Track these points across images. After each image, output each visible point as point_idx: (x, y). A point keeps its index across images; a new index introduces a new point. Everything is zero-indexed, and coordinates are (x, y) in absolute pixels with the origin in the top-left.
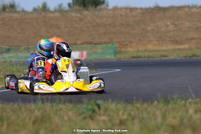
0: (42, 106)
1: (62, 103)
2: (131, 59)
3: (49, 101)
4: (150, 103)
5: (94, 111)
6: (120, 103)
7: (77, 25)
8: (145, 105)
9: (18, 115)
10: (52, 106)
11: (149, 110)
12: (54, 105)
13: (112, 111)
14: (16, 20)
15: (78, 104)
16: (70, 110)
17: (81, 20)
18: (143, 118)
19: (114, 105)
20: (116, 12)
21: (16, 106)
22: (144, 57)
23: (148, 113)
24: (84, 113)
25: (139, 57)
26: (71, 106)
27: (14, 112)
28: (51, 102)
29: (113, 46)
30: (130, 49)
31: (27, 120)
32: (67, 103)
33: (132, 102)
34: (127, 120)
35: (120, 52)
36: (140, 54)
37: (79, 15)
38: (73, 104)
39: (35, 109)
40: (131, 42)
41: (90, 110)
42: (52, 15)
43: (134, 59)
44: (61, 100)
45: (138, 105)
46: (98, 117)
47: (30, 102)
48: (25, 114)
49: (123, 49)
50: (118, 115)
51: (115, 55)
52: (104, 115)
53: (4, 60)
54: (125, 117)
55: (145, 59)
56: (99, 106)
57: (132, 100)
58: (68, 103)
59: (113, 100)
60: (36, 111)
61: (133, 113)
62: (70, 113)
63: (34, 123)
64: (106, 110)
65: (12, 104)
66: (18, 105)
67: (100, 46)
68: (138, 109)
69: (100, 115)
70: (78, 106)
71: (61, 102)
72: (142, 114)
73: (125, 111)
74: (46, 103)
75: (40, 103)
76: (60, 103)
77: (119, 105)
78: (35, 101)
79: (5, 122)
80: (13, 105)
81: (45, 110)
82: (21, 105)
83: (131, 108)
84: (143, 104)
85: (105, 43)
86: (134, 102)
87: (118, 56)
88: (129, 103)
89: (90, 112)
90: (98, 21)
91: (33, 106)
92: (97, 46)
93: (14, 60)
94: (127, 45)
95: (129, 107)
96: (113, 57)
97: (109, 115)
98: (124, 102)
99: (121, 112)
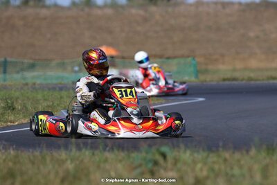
0: (78, 154)
1: (109, 151)
2: (221, 83)
3: (89, 147)
4: (244, 152)
5: (156, 163)
6: (198, 152)
7: (139, 28)
8: (237, 155)
9: (38, 168)
10: (93, 154)
11: (242, 162)
12: (97, 152)
13: (185, 163)
14: (45, 19)
15: (132, 152)
16: (120, 161)
17: (145, 20)
18: (233, 176)
19: (188, 153)
20: (201, 9)
21: (37, 153)
22: (242, 80)
23: (241, 167)
24: (140, 165)
25: (234, 79)
26: (122, 154)
27: (33, 163)
28: (92, 148)
29: (194, 62)
30: (222, 67)
31: (52, 176)
32: (116, 151)
33: (218, 150)
34: (207, 178)
35: (206, 71)
36: (237, 75)
37: (141, 12)
38: (126, 152)
39: (67, 160)
40: (223, 56)
41: (150, 161)
42: (99, 12)
43: (227, 82)
44: (106, 146)
45: (227, 155)
46: (162, 172)
47: (59, 147)
48: (50, 167)
49: (210, 67)
50: (193, 170)
51: (197, 76)
52: (172, 170)
53: (24, 82)
54: (205, 173)
55: (244, 82)
56: (164, 156)
57: (217, 147)
58: (118, 150)
59: (187, 147)
60: (69, 162)
61: (216, 167)
62: (120, 166)
63: (63, 180)
64: (176, 161)
65: (31, 150)
66: (41, 152)
67: (175, 61)
68: (225, 160)
69: (165, 169)
70: (134, 155)
71: (108, 149)
72: (232, 168)
73: (205, 164)
74: (84, 150)
75: (74, 150)
76: (105, 150)
77: (196, 155)
78: (66, 147)
79: (19, 179)
80: (33, 152)
81: (82, 161)
82: (45, 151)
83: (215, 159)
84: (234, 153)
85: (182, 56)
86: (221, 149)
87: (202, 78)
88: (212, 151)
89: (150, 165)
90: (173, 22)
91: (63, 154)
92: (170, 61)
93: (38, 82)
94: (216, 60)
95: (213, 158)
96: (193, 79)
97: (179, 170)
98: (203, 150)
99: (199, 166)
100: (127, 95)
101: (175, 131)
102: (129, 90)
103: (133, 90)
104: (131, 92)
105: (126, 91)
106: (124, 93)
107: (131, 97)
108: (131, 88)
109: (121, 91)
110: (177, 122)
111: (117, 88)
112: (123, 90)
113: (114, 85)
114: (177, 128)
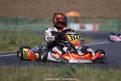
100: (75, 39)
101: (101, 60)
102: (76, 36)
103: (78, 36)
104: (77, 37)
105: (74, 37)
106: (73, 38)
107: (77, 40)
108: (77, 35)
109: (71, 37)
110: (102, 55)
111: (69, 35)
112: (72, 36)
113: (67, 33)
114: (102, 58)
